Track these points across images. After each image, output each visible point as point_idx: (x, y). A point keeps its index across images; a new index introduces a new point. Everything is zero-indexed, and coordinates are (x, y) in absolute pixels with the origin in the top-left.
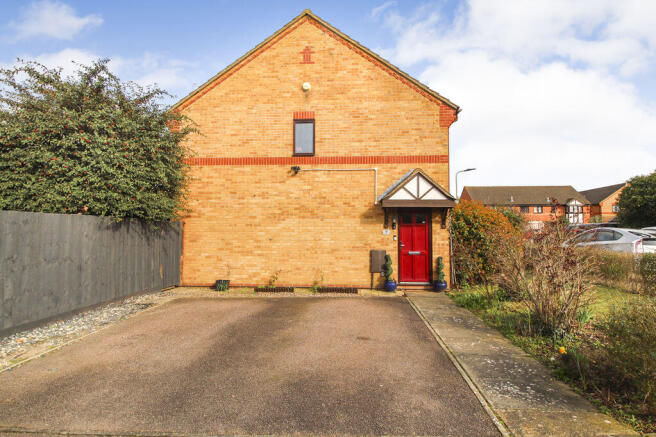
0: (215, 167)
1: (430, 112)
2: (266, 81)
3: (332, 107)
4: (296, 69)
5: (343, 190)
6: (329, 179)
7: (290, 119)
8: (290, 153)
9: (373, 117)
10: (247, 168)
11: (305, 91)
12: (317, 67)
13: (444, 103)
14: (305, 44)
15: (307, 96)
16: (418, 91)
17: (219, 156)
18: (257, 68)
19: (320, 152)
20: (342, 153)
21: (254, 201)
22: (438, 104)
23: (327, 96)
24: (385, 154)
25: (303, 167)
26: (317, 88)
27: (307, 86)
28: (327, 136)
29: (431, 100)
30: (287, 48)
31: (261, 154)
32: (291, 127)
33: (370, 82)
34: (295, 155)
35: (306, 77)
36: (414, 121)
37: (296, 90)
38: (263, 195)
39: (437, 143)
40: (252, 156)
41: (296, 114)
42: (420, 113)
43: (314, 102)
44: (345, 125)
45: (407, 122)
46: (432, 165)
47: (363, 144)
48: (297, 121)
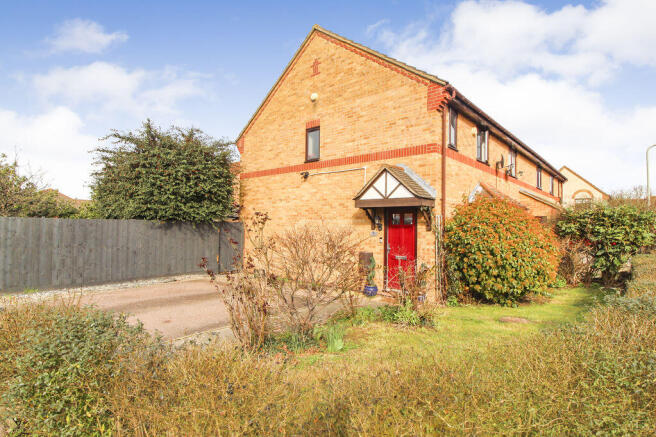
0: (261, 178)
1: (417, 96)
2: (289, 99)
3: (333, 111)
4: (308, 83)
5: (339, 191)
6: (330, 182)
7: (304, 130)
8: (304, 160)
9: (364, 113)
10: (278, 177)
11: (313, 101)
12: (322, 76)
13: (431, 81)
14: (314, 57)
15: (315, 106)
16: (405, 75)
17: (264, 169)
18: (285, 91)
19: (323, 158)
20: (339, 156)
21: (281, 204)
22: (426, 84)
23: (330, 101)
24: (374, 151)
25: (311, 172)
26: (323, 96)
27: (314, 96)
28: (328, 140)
29: (418, 81)
30: (303, 66)
31: (286, 164)
32: (304, 137)
33: (363, 77)
34: (307, 161)
35: (315, 88)
36: (401, 109)
37: (308, 102)
38: (287, 200)
39: (425, 130)
40: (281, 166)
41: (308, 124)
42: (407, 99)
43: (320, 110)
44: (342, 127)
45: (393, 111)
46: (419, 156)
47: (356, 143)
48: (309, 131)
